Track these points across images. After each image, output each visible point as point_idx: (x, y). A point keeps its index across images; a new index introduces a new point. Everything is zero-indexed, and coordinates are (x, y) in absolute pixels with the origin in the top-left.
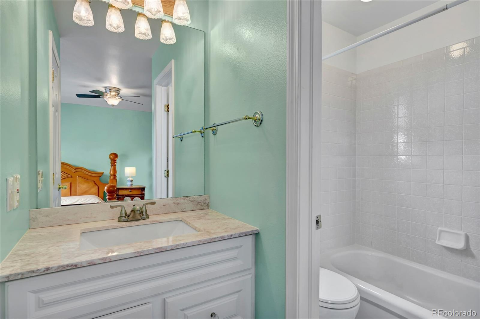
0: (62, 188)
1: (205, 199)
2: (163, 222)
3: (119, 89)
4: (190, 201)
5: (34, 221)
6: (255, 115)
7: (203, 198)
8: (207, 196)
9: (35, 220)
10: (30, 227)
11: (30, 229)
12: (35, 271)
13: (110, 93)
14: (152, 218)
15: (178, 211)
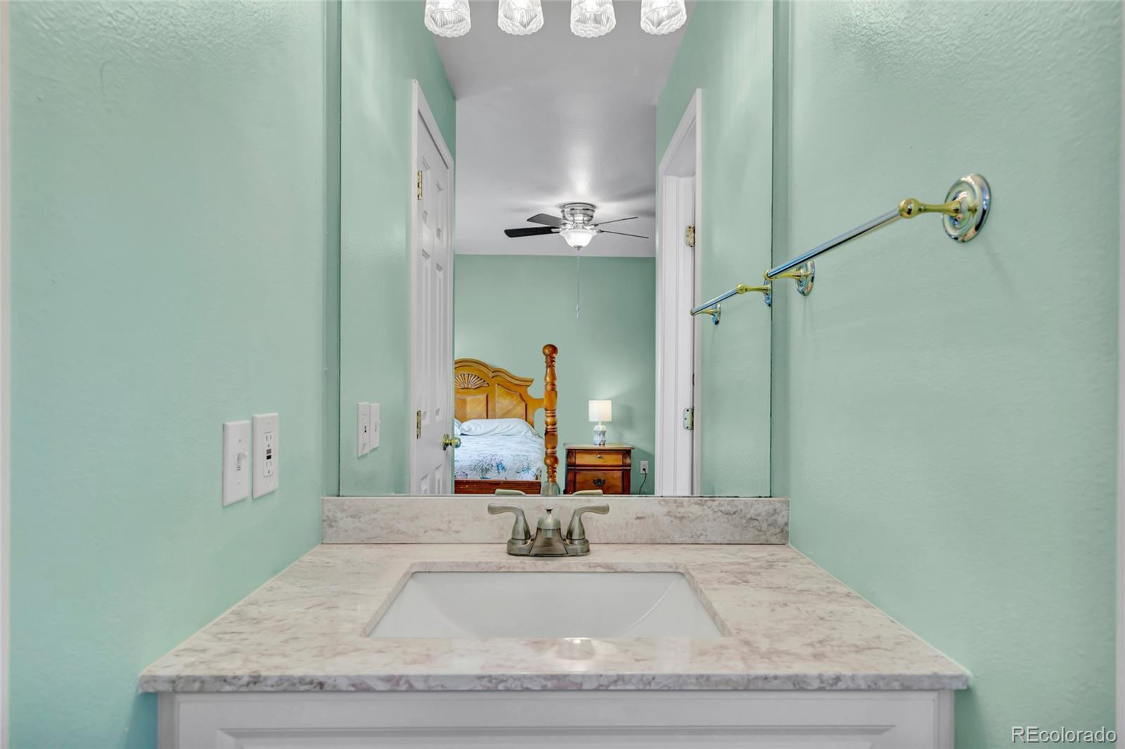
0: (451, 444)
1: (771, 511)
2: (626, 572)
3: (592, 206)
4: (721, 511)
5: (331, 526)
6: (952, 194)
7: (767, 508)
8: (779, 502)
9: (333, 524)
10: (322, 539)
11: (322, 543)
12: (228, 679)
13: (572, 218)
14: (600, 554)
15: (681, 540)
